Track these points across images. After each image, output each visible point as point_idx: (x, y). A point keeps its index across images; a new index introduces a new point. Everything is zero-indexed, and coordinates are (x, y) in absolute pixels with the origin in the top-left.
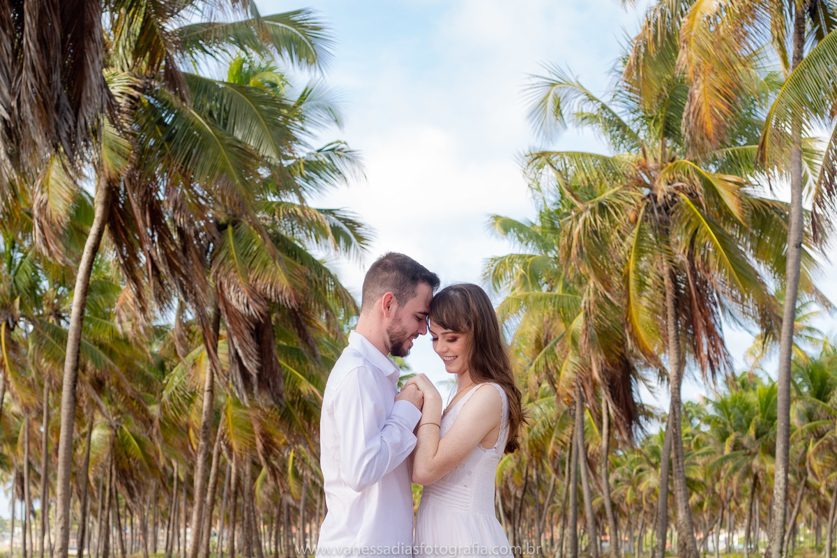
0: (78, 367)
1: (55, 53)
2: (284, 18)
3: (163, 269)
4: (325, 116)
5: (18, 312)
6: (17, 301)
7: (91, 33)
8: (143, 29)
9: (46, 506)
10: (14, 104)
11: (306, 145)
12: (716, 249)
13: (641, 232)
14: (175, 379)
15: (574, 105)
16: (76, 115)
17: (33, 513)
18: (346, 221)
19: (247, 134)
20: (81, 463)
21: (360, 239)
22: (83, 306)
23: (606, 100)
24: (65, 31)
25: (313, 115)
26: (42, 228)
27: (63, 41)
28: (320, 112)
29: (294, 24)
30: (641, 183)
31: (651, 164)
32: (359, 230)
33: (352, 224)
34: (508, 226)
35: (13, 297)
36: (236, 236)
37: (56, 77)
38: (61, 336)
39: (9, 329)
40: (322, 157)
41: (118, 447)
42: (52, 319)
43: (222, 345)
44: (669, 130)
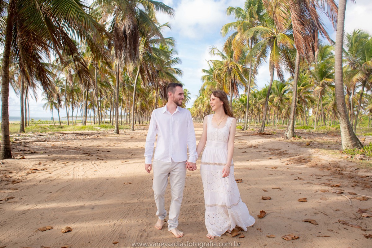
0: (135, 93)
1: (132, 46)
2: (169, 38)
3: (149, 80)
4: (175, 53)
5: (125, 83)
6: (125, 82)
7: (137, 43)
8: (146, 42)
9: (130, 114)
10: (125, 54)
11: (172, 58)
12: (238, 76)
13: (226, 74)
14: (151, 95)
15: (216, 52)
16: (135, 56)
17: (128, 115)
18: (179, 70)
19: (162, 57)
20: (136, 108)
21: (181, 73)
22: (136, 83)
23: (221, 51)
24: (133, 43)
25: (173, 53)
26: (129, 73)
27: (133, 44)
28: (174, 52)
29: (170, 39)
30: (226, 65)
31: (228, 62)
32: (181, 72)
33: (180, 71)
34: (204, 71)
35: (125, 81)
36: (161, 73)
37: (132, 50)
38: (133, 88)
39: (124, 86)
40: (175, 60)
41: (142, 105)
42: (131, 85)
43: (158, 90)
44: (231, 57)
